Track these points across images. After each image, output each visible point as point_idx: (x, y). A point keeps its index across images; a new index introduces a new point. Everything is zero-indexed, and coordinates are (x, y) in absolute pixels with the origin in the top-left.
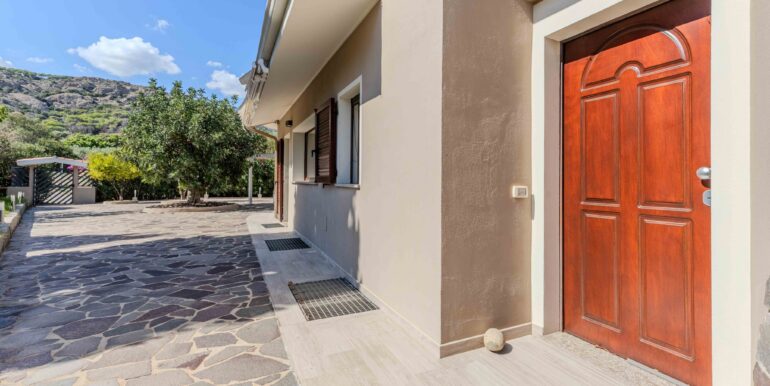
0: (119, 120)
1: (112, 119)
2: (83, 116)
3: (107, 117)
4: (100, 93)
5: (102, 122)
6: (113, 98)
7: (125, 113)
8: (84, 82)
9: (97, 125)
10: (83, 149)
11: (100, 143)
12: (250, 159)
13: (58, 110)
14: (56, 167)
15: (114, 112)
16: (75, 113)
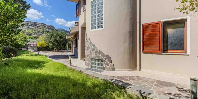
0: (35, 32)
1: (33, 31)
2: (26, 31)
3: (32, 31)
4: (30, 25)
5: (31, 32)
6: (33, 26)
7: (36, 30)
8: (26, 22)
9: (30, 33)
10: (29, 40)
11: (33, 38)
12: (67, 43)
16: (24, 30)
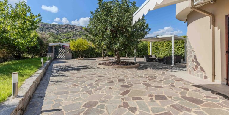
0: (73, 35)
1: (72, 35)
3: (70, 34)
4: (69, 28)
5: (70, 36)
6: (72, 30)
7: (74, 33)
8: (65, 26)
9: (68, 37)
10: (66, 42)
11: (70, 41)
13: (60, 33)
14: (60, 47)
15: (72, 33)
16: (64, 34)
